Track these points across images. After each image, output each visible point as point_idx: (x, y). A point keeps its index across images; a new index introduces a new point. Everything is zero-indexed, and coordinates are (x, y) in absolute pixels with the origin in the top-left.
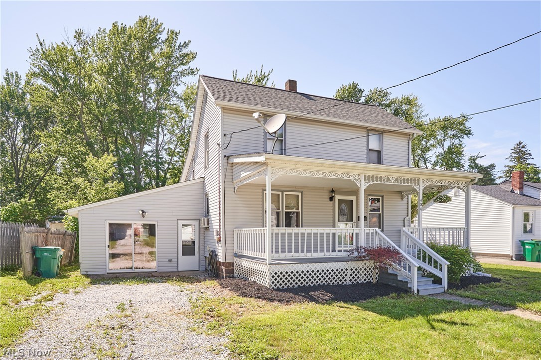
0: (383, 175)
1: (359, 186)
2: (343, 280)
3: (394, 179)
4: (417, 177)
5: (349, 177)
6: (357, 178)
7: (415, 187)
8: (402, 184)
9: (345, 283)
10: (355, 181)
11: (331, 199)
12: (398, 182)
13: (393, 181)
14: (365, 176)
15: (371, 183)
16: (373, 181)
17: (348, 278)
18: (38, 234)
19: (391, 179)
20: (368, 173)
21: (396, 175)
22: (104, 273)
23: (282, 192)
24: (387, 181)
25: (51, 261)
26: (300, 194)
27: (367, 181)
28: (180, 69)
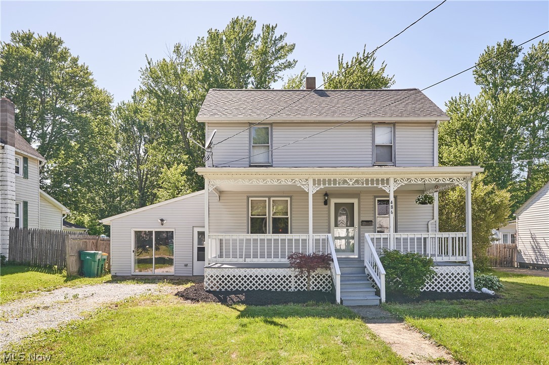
0: (338, 177)
1: (307, 191)
2: (287, 287)
3: (353, 181)
4: (385, 177)
5: (295, 182)
6: (304, 183)
7: (383, 188)
8: (365, 185)
9: (290, 290)
10: (302, 186)
11: (326, 203)
12: (358, 184)
13: (351, 183)
14: (314, 180)
15: (322, 186)
16: (324, 184)
17: (293, 285)
18: (87, 241)
19: (348, 181)
20: (317, 177)
21: (355, 177)
22: (129, 275)
23: (269, 197)
24: (343, 184)
25: (91, 263)
26: (289, 199)
27: (317, 185)
28: (276, 64)
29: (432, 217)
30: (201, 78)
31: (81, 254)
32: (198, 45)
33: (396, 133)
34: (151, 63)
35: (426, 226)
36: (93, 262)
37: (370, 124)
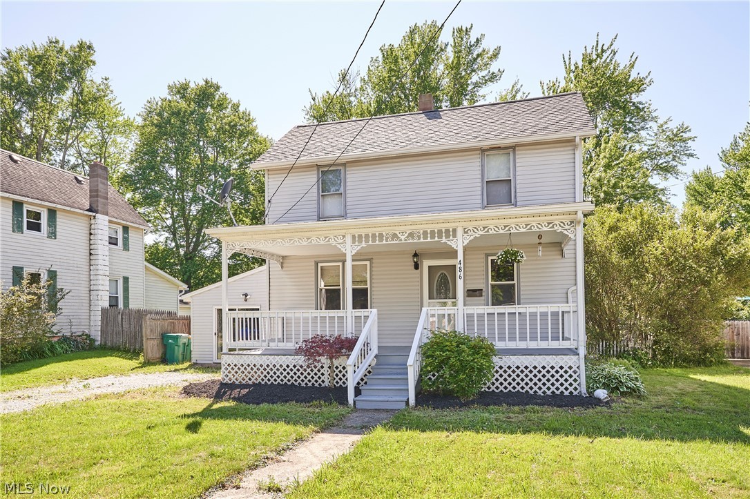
0: (384, 231)
1: (344, 251)
3: (406, 235)
4: (450, 226)
5: (329, 241)
6: (340, 241)
7: (449, 243)
8: (422, 240)
9: (323, 385)
10: (338, 246)
11: (417, 266)
12: (413, 238)
13: (403, 238)
14: (354, 237)
15: (364, 244)
16: (367, 241)
19: (399, 235)
20: (356, 232)
21: (409, 229)
24: (393, 240)
25: (174, 348)
26: (368, 263)
27: (357, 243)
29: (573, 282)
30: (372, 110)
31: (164, 337)
32: (371, 68)
33: (517, 161)
34: (316, 98)
35: (565, 295)
36: (176, 347)
37: (479, 152)
